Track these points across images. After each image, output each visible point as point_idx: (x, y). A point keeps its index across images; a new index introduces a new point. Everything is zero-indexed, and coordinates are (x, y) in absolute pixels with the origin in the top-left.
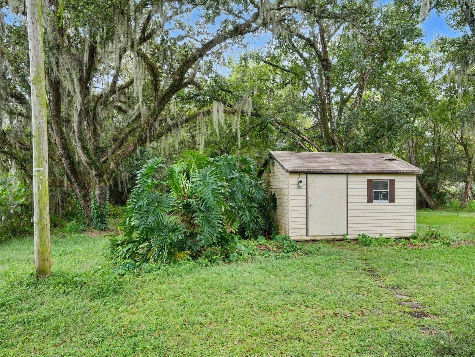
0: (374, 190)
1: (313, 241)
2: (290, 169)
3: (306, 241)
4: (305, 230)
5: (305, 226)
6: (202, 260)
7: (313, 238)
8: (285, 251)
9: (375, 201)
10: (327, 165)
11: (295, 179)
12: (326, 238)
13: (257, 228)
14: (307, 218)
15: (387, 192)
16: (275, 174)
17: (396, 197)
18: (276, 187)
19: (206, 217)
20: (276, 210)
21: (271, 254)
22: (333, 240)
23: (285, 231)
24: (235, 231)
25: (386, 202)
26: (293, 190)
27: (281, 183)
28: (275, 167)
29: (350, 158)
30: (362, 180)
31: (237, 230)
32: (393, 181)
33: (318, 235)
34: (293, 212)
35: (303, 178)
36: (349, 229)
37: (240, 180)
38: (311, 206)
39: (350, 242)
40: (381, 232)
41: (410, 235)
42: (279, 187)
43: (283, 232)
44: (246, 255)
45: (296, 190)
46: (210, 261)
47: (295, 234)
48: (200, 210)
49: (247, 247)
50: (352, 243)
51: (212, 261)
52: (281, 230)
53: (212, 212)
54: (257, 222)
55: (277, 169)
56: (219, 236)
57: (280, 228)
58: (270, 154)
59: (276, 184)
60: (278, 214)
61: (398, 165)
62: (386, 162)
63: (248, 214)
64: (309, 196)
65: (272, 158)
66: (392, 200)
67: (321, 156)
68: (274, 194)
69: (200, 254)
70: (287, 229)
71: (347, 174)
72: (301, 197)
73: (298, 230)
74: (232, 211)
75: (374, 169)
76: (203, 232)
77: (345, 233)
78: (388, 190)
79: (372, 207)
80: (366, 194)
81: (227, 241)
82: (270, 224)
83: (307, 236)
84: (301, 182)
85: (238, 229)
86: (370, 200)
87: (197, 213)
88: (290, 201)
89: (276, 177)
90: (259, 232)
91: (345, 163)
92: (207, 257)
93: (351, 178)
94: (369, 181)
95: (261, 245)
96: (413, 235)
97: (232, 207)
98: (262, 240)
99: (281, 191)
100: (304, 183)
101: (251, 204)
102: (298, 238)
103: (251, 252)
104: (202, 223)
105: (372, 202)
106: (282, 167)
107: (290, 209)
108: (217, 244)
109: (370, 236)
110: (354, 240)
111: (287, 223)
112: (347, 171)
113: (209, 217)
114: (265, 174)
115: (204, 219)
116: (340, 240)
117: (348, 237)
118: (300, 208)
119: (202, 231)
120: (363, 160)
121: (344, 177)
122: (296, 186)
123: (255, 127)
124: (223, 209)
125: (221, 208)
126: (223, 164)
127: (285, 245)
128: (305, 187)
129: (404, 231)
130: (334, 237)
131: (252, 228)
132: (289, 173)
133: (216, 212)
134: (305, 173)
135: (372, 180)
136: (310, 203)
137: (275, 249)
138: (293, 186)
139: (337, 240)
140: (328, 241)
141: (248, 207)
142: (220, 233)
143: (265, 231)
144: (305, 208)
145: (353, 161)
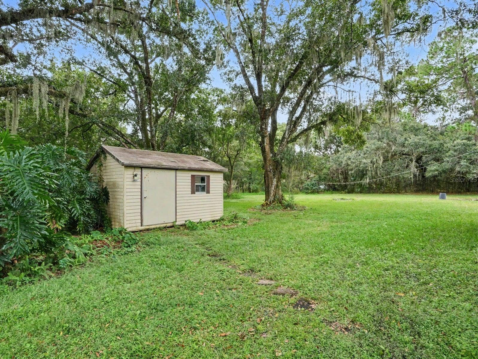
0: (196, 184)
1: (148, 230)
2: (126, 162)
3: (141, 231)
4: (140, 221)
5: (140, 217)
6: (14, 278)
7: (148, 227)
8: (126, 245)
9: (196, 193)
10: (159, 161)
11: (130, 173)
12: (158, 226)
13: (89, 221)
14: (141, 209)
15: (204, 185)
16: (107, 168)
17: (211, 189)
18: (109, 180)
19: (21, 217)
20: (109, 203)
21: (112, 251)
22: (165, 227)
23: (120, 223)
24: (61, 226)
25: (204, 194)
26: (128, 183)
27: (114, 177)
28: (107, 161)
29: (176, 157)
30: (188, 175)
31: (63, 226)
32: (209, 177)
33: (151, 224)
34: (128, 204)
35: (138, 172)
36: (177, 217)
37: (68, 172)
38: (145, 198)
39: (179, 228)
40: (201, 217)
41: (219, 218)
42: (112, 180)
43: (117, 224)
44: (82, 258)
45: (132, 183)
46: (29, 275)
47: (131, 225)
48: (10, 207)
49: (80, 246)
50: (181, 229)
51: (32, 274)
52: (115, 222)
53: (31, 209)
54: (89, 216)
55: (110, 163)
56: (42, 240)
57: (113, 220)
58: (102, 147)
59: (108, 177)
60: (111, 206)
61: (211, 164)
62: (203, 162)
63: (78, 207)
64: (143, 189)
65: (103, 151)
66: (208, 192)
67: (152, 153)
68: (106, 187)
69: (10, 266)
70: (122, 221)
71: (176, 170)
72: (136, 190)
73: (134, 221)
74: (59, 206)
75: (197, 167)
76: (15, 237)
77: (175, 220)
78: (205, 184)
79: (194, 198)
80: (190, 187)
81: (53, 244)
82: (102, 217)
83: (141, 226)
84: (136, 175)
85: (65, 224)
86: (193, 192)
87: (3, 212)
88: (126, 194)
89: (108, 171)
90: (90, 226)
91: (173, 160)
92: (23, 270)
93: (179, 173)
94: (193, 176)
95: (96, 240)
96: (221, 217)
97: (58, 202)
98: (97, 235)
99: (114, 185)
100: (139, 176)
101: (81, 196)
102: (134, 229)
103: (87, 252)
104: (13, 225)
105: (195, 193)
106: (118, 160)
107: (125, 201)
108: (40, 249)
109: (194, 221)
110: (181, 225)
111: (121, 215)
112: (177, 167)
113: (25, 217)
114: (95, 168)
115: (16, 220)
116: (171, 227)
117: (177, 223)
118: (135, 201)
119: (12, 237)
120: (185, 159)
121: (173, 172)
122: (132, 180)
123: (78, 127)
124: (48, 205)
125: (45, 203)
126: (46, 154)
127: (125, 239)
128: (140, 180)
129: (215, 215)
130: (165, 225)
131: (83, 222)
132: (125, 166)
133: (38, 208)
134: (140, 167)
135: (195, 175)
136: (144, 195)
137: (113, 244)
138: (128, 180)
139: (168, 227)
140: (160, 229)
141: (77, 199)
142: (44, 237)
143: (97, 224)
144: (140, 200)
145: (178, 159)
